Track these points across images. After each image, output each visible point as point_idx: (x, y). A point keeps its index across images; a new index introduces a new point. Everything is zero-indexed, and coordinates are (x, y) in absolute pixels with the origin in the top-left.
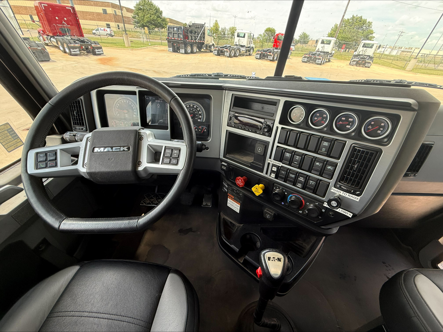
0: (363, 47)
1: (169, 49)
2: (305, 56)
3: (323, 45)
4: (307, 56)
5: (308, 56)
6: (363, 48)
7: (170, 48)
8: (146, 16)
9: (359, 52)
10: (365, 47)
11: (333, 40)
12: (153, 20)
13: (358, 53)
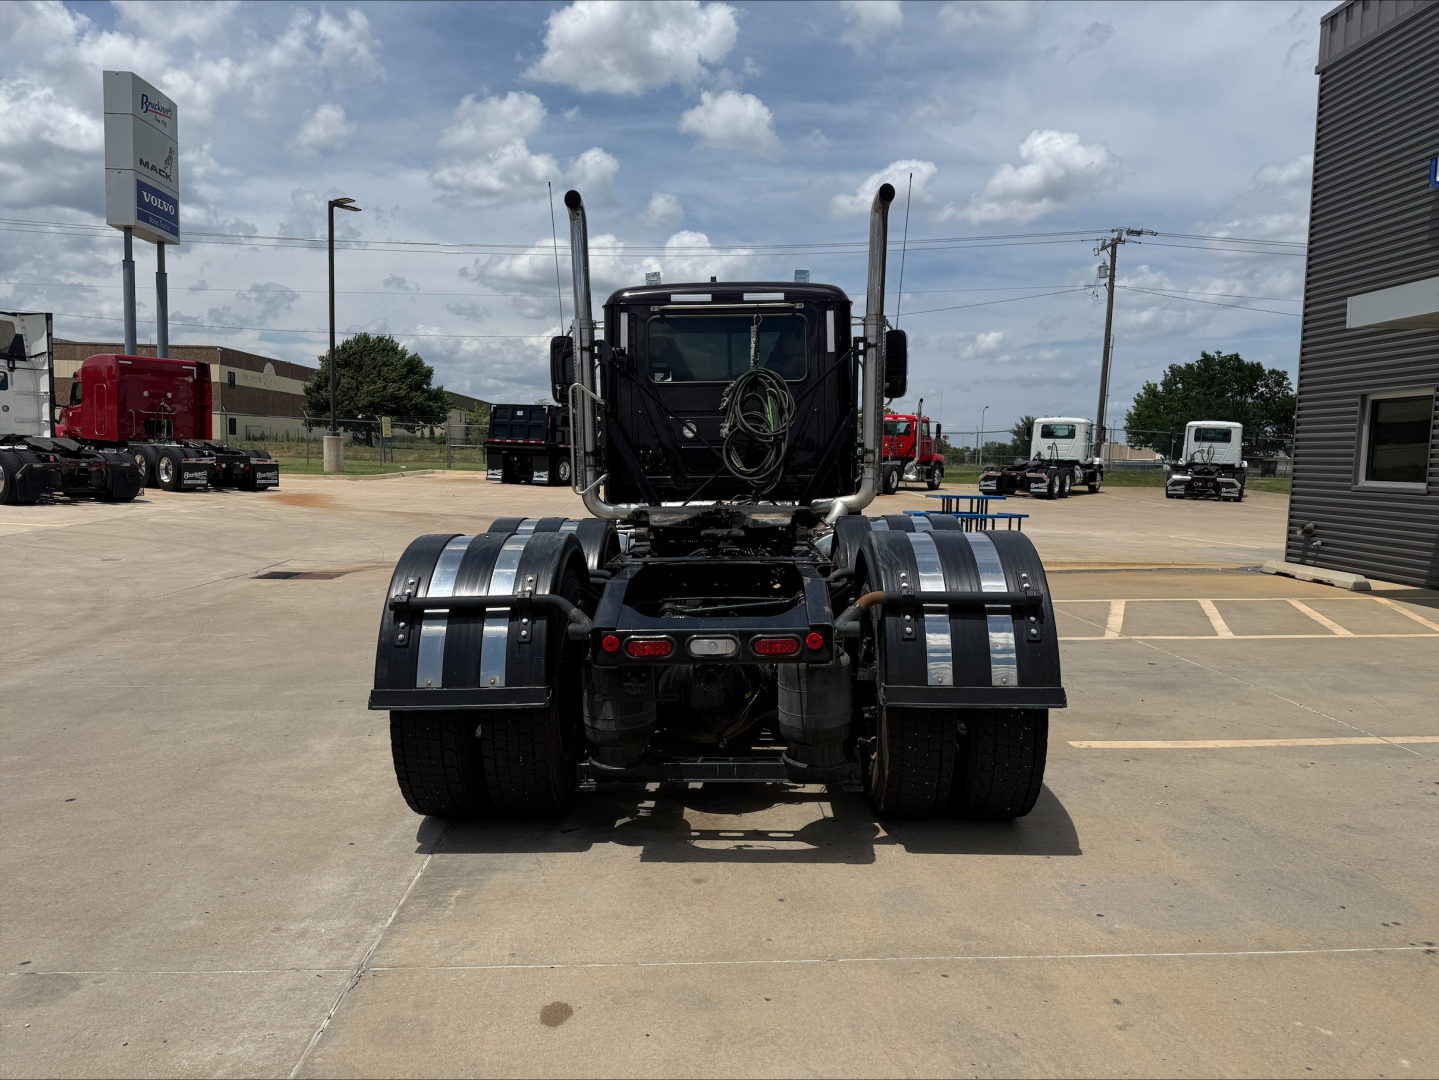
0: (1196, 439)
1: (490, 472)
2: (986, 473)
3: (1050, 441)
4: (992, 473)
5: (999, 474)
6: (1198, 443)
7: (496, 472)
8: (365, 388)
9: (1189, 456)
10: (1205, 439)
11: (1078, 423)
12: (395, 398)
13: (1189, 459)
